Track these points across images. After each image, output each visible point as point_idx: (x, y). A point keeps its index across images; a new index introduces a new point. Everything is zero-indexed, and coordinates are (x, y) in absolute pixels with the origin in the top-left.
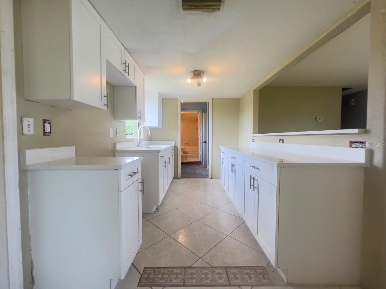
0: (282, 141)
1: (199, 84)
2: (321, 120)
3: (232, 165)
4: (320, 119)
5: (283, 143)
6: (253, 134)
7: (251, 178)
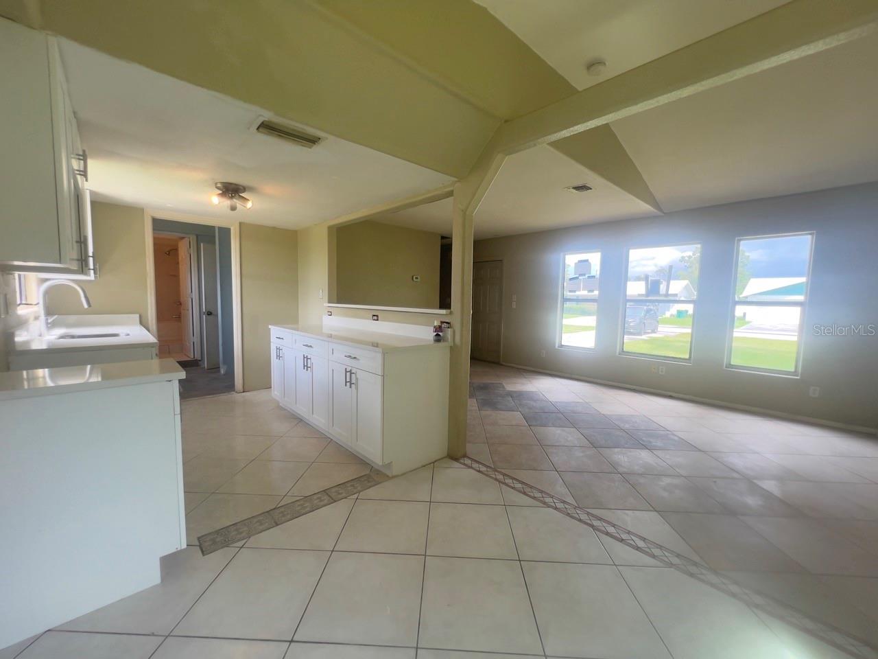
0: (376, 317)
1: (233, 208)
2: (419, 280)
3: (306, 358)
4: (417, 278)
5: (377, 320)
6: (329, 303)
7: (346, 372)
